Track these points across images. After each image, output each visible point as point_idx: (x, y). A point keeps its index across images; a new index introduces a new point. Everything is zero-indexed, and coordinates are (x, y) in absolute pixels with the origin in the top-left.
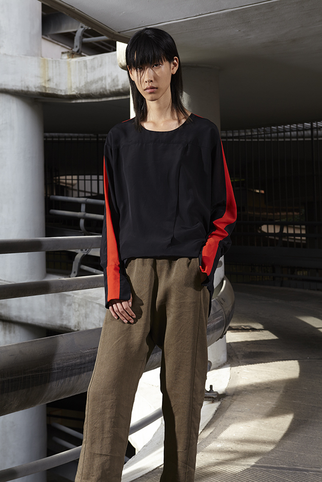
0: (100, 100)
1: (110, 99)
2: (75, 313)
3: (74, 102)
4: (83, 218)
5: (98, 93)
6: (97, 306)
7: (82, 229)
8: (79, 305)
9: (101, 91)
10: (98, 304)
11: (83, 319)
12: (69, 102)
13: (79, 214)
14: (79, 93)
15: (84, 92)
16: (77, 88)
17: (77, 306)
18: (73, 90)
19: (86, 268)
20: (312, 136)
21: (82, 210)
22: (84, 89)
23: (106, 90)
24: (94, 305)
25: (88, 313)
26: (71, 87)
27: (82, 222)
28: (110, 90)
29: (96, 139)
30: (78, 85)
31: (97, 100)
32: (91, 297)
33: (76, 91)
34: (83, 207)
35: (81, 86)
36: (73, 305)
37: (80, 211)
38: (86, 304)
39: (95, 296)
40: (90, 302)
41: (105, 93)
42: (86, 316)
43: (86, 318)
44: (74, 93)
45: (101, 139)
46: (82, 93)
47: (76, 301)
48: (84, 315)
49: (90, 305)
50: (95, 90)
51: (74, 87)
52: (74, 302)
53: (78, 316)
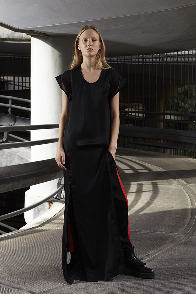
0: (20, 42)
1: (25, 42)
2: (5, 160)
3: (5, 42)
4: (10, 108)
5: (19, 39)
6: (17, 156)
7: (9, 113)
8: (7, 156)
9: (20, 37)
10: (17, 155)
11: (9, 163)
12: (3, 42)
13: (8, 105)
14: (8, 37)
15: (11, 37)
16: (7, 34)
17: (6, 156)
18: (5, 35)
19: (11, 135)
20: (143, 62)
21: (10, 103)
22: (11, 36)
23: (23, 38)
24: (15, 156)
25: (12, 160)
26: (4, 33)
27: (10, 110)
28: (25, 38)
29: (21, 57)
30: (8, 33)
31: (18, 42)
32: (14, 152)
33: (7, 36)
34: (10, 102)
35: (9, 33)
36: (4, 155)
37: (9, 104)
38: (11, 155)
39: (16, 151)
40: (13, 154)
41: (22, 39)
42: (11, 162)
43: (11, 163)
44: (5, 37)
45: (25, 57)
46: (10, 37)
47: (5, 153)
48: (10, 161)
49: (13, 156)
50: (17, 36)
51: (5, 34)
52: (5, 154)
53: (7, 162)
